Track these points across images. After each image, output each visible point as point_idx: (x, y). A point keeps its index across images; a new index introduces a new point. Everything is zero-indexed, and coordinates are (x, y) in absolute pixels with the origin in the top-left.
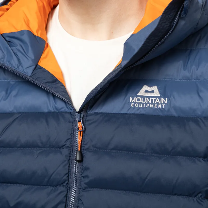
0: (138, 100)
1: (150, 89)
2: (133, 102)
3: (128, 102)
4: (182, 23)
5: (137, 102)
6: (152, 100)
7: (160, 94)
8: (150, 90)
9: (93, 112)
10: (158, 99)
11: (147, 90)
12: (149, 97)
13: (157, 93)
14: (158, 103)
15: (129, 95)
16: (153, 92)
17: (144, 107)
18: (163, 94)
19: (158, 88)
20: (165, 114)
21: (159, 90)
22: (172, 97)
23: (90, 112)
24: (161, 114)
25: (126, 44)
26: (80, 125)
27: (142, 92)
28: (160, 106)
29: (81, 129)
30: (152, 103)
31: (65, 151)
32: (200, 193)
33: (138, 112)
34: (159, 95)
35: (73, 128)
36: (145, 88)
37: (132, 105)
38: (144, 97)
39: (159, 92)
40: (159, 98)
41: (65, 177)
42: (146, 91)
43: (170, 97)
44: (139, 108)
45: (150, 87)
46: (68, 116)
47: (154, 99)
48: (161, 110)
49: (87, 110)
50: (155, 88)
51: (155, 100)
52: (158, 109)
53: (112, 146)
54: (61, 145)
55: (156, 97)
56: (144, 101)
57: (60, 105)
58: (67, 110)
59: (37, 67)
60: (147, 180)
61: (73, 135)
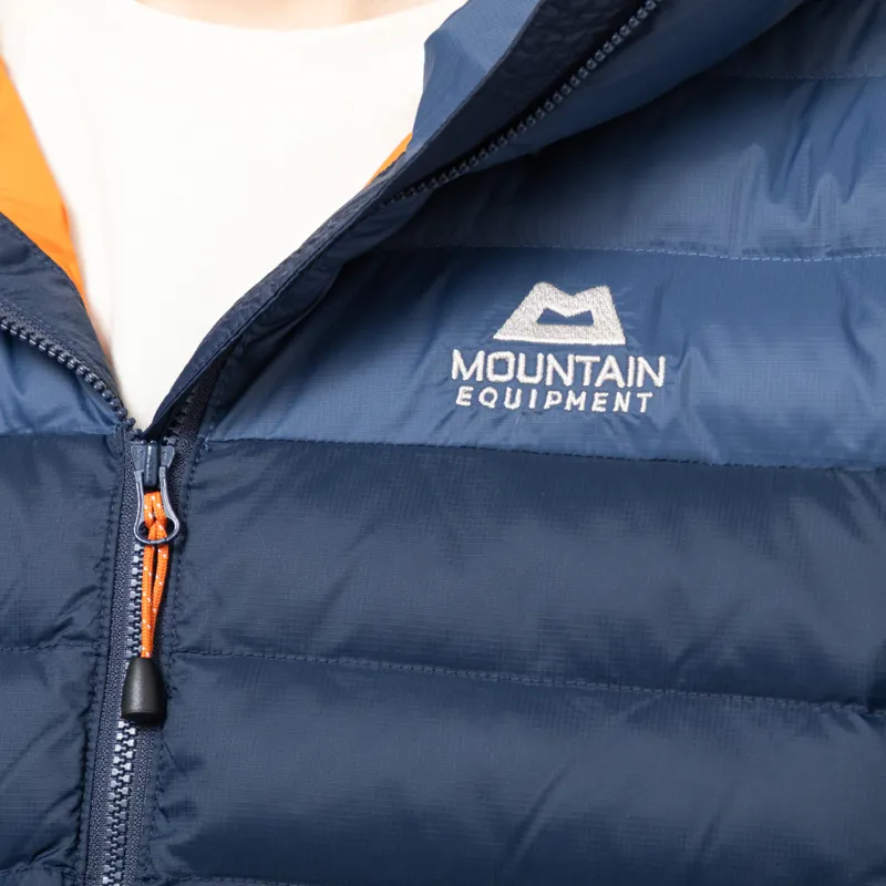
0: (501, 367)
1: (567, 305)
2: (467, 376)
3: (441, 377)
5: (493, 377)
6: (579, 367)
7: (626, 333)
8: (566, 313)
9: (238, 433)
10: (611, 361)
11: (553, 308)
12: (561, 352)
13: (610, 330)
14: (610, 386)
15: (443, 338)
16: (585, 319)
17: (532, 405)
18: (644, 335)
19: (615, 300)
20: (654, 446)
21: (619, 309)
22: (694, 353)
23: (218, 434)
24: (626, 447)
26: (153, 507)
27: (521, 324)
28: (622, 404)
29: (158, 532)
30: (577, 386)
33: (492, 439)
34: (620, 340)
35: (117, 526)
36: (544, 296)
37: (463, 397)
38: (531, 350)
39: (622, 320)
41: (60, 815)
42: (549, 318)
43: (685, 351)
44: (501, 415)
45: (572, 290)
46: (87, 458)
47: (588, 360)
48: (632, 424)
49: (197, 422)
50: (598, 301)
51: (597, 368)
52: (610, 417)
53: (337, 631)
55: (602, 351)
56: (530, 371)
57: (45, 395)
58: (85, 425)
60: (532, 833)
61: (110, 567)
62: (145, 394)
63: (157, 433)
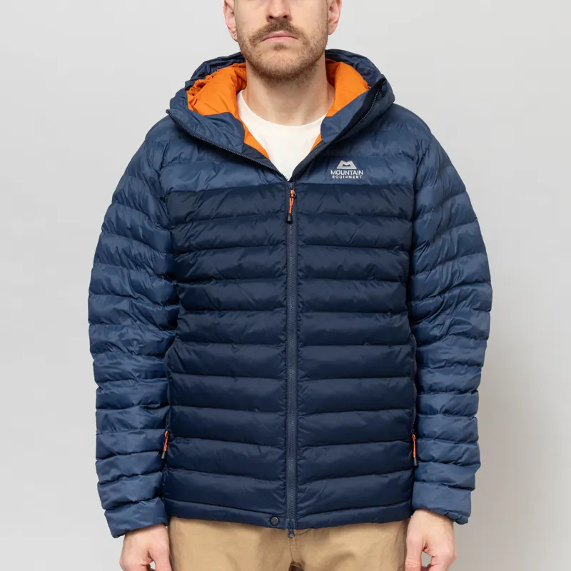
0: (338, 172)
1: (346, 164)
2: (333, 174)
3: (330, 174)
4: (378, 105)
5: (337, 174)
7: (356, 167)
14: (355, 175)
15: (329, 168)
16: (349, 165)
18: (359, 167)
19: (353, 163)
20: (362, 183)
22: (367, 170)
23: (299, 182)
24: (358, 183)
26: (292, 192)
27: (340, 166)
28: (357, 177)
29: (292, 196)
30: (350, 175)
31: (281, 215)
32: (397, 245)
33: (338, 183)
34: (355, 168)
35: (287, 196)
36: (342, 163)
37: (333, 177)
38: (343, 170)
39: (355, 165)
40: (356, 170)
42: (344, 165)
44: (340, 179)
45: (346, 161)
46: (280, 186)
47: (351, 171)
48: (359, 180)
49: (295, 180)
50: (350, 163)
52: (356, 179)
54: (277, 210)
55: (354, 170)
56: (343, 173)
57: (271, 177)
58: (278, 181)
59: (245, 145)
60: (354, 236)
61: (286, 204)
63: (292, 180)
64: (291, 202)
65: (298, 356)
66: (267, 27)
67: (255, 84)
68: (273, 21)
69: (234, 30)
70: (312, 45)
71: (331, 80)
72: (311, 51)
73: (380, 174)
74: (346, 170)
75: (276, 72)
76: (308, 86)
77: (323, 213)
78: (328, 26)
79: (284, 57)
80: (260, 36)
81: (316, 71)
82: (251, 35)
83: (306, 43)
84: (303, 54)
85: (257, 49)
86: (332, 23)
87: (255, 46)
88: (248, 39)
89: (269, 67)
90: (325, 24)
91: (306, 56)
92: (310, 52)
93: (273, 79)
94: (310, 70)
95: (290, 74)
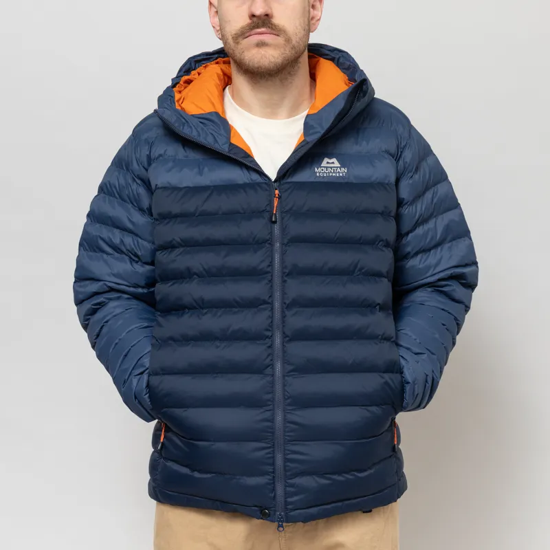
0: (322, 170)
1: (330, 161)
2: (318, 171)
3: (314, 172)
7: (340, 165)
9: (289, 180)
10: (338, 169)
11: (328, 161)
12: (331, 168)
13: (337, 164)
14: (339, 172)
15: (314, 166)
16: (333, 163)
18: (343, 165)
19: (337, 160)
20: (346, 181)
21: (338, 162)
22: (350, 167)
23: (284, 181)
24: (342, 181)
25: (306, 124)
26: (277, 192)
27: (324, 164)
28: (341, 175)
29: (277, 196)
30: (334, 172)
31: (267, 215)
32: (382, 240)
33: (322, 180)
35: (272, 196)
36: (326, 160)
37: (318, 174)
38: (327, 167)
40: (340, 168)
41: (268, 237)
42: (328, 163)
44: (324, 177)
45: (330, 159)
46: (264, 186)
47: (335, 169)
48: (342, 177)
49: (280, 180)
50: (334, 160)
52: (340, 177)
53: (305, 208)
54: (261, 210)
55: (337, 167)
56: (327, 170)
57: (255, 177)
58: (262, 181)
59: (231, 144)
60: (338, 234)
61: (271, 203)
62: (273, 175)
63: (276, 181)
64: (276, 203)
65: (284, 352)
66: (249, 25)
67: (239, 80)
68: (255, 19)
69: (218, 28)
70: (294, 42)
71: (313, 77)
72: (294, 47)
73: (364, 172)
74: (330, 167)
75: (258, 68)
76: (291, 83)
77: (308, 210)
78: (310, 23)
79: (267, 54)
80: (243, 34)
81: (299, 67)
82: (234, 32)
83: (288, 40)
84: (285, 50)
85: (240, 47)
86: (314, 21)
87: (238, 43)
88: (230, 38)
89: (251, 64)
90: (307, 23)
91: (289, 52)
92: (292, 48)
93: (257, 75)
94: (293, 67)
95: (273, 71)
